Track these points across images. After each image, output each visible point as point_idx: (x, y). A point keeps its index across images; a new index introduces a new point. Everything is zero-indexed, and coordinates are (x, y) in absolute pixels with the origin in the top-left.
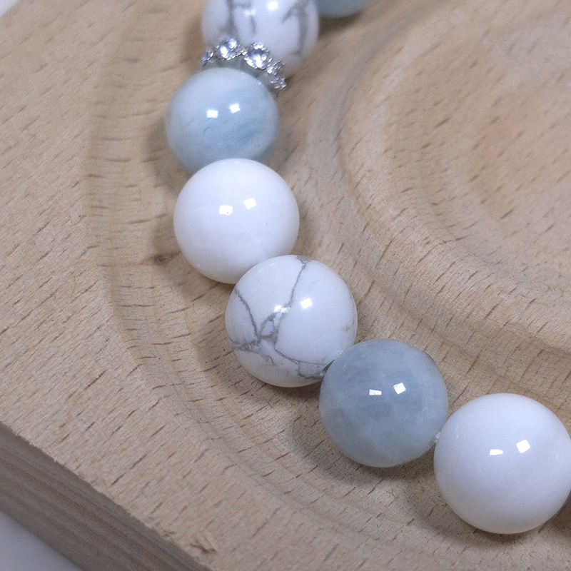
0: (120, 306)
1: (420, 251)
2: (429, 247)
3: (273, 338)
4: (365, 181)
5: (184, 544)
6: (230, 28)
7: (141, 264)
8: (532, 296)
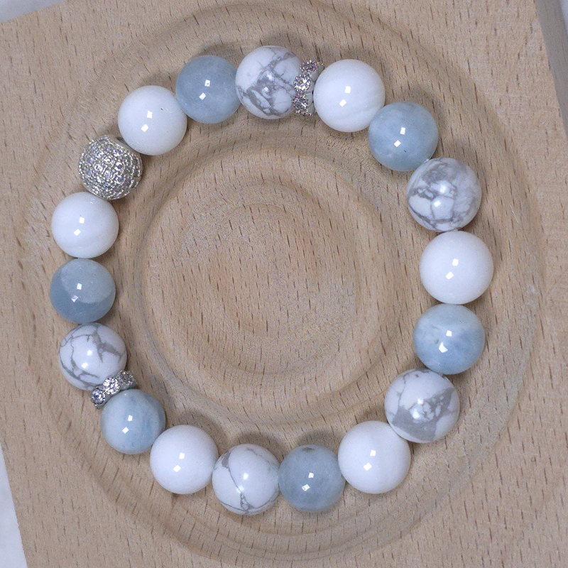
0: (187, 541)
1: (257, 402)
2: (258, 396)
3: (250, 506)
4: (206, 391)
6: (88, 384)
7: (173, 506)
8: (313, 375)
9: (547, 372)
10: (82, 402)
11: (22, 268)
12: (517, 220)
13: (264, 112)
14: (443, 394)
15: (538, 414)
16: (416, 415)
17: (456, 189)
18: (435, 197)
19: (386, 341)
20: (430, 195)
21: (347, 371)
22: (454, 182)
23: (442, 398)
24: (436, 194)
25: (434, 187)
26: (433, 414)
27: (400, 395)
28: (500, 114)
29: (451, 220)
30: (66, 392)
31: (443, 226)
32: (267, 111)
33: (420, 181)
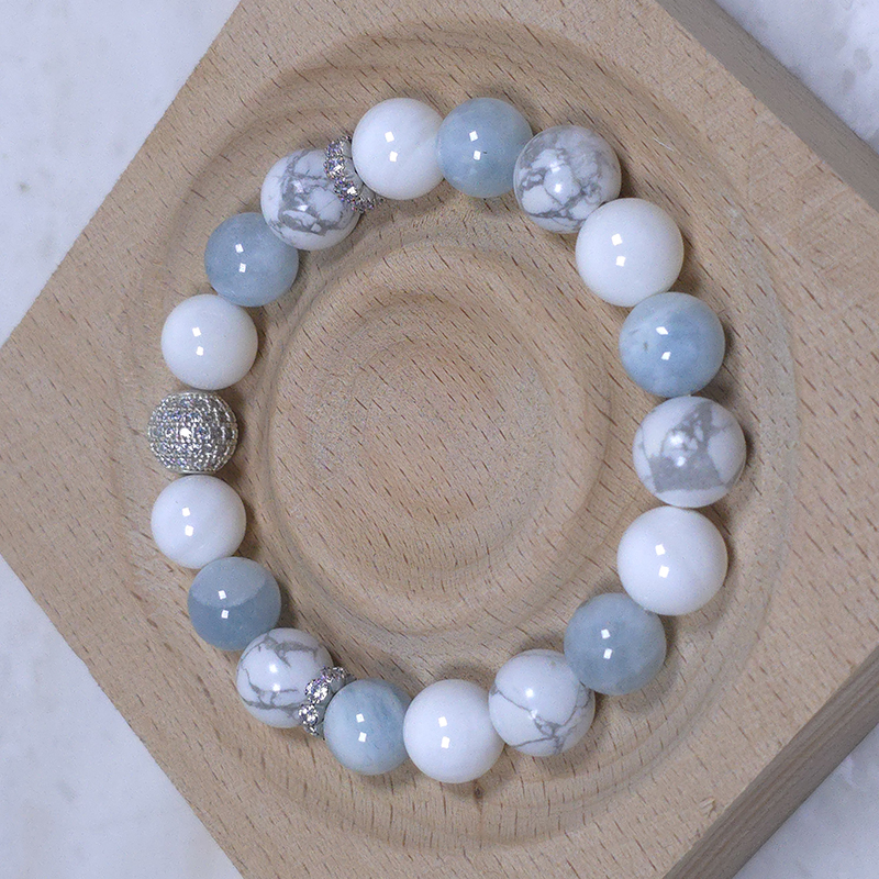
0: (515, 839)
1: (496, 590)
2: (493, 581)
3: (555, 727)
4: (432, 621)
5: (707, 824)
6: (290, 709)
7: (481, 810)
8: (542, 508)
9: (803, 295)
10: (309, 753)
11: (156, 626)
12: (670, 148)
13: (315, 232)
14: (695, 411)
15: (825, 355)
16: (681, 462)
17: (564, 152)
18: (543, 176)
19: (604, 406)
20: (537, 178)
21: (576, 473)
22: (558, 145)
23: (696, 416)
24: (543, 172)
25: (537, 165)
26: (694, 441)
27: (642, 446)
28: (571, 35)
29: (583, 194)
30: (283, 750)
31: (579, 211)
32: (316, 228)
33: (520, 174)
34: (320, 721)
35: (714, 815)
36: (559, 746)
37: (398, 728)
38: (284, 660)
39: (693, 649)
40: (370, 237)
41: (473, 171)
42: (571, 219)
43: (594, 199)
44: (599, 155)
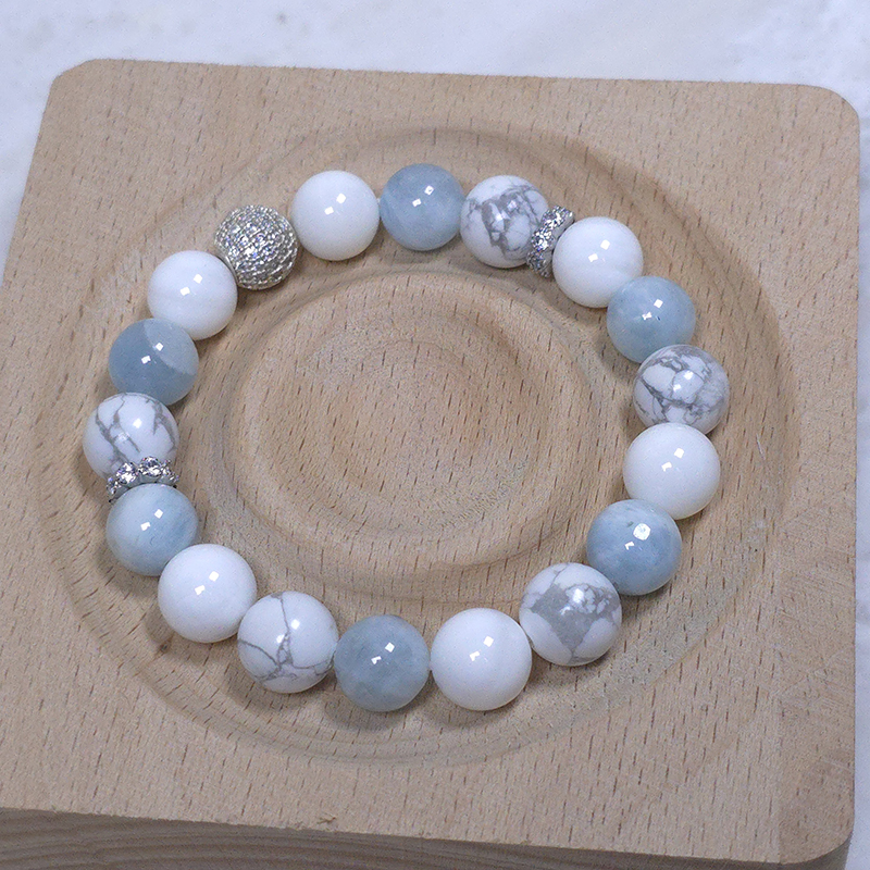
0: (166, 696)
1: (346, 547)
2: (350, 540)
3: (289, 660)
4: (278, 517)
5: (312, 825)
6: (119, 457)
8: (436, 539)
9: (754, 611)
10: (78, 502)
11: (81, 316)
12: (761, 450)
15: (727, 657)
17: (709, 373)
18: (682, 369)
20: (678, 366)
21: (485, 543)
22: (710, 365)
24: (685, 367)
25: (685, 359)
26: (594, 607)
27: (557, 573)
28: (783, 326)
29: (690, 407)
30: (66, 479)
31: (675, 413)
32: (496, 236)
33: (668, 352)
34: (128, 487)
35: (324, 827)
36: (271, 676)
37: (175, 548)
38: (155, 426)
39: (418, 726)
40: (508, 283)
41: (637, 318)
42: (663, 412)
43: (690, 418)
44: (722, 400)
